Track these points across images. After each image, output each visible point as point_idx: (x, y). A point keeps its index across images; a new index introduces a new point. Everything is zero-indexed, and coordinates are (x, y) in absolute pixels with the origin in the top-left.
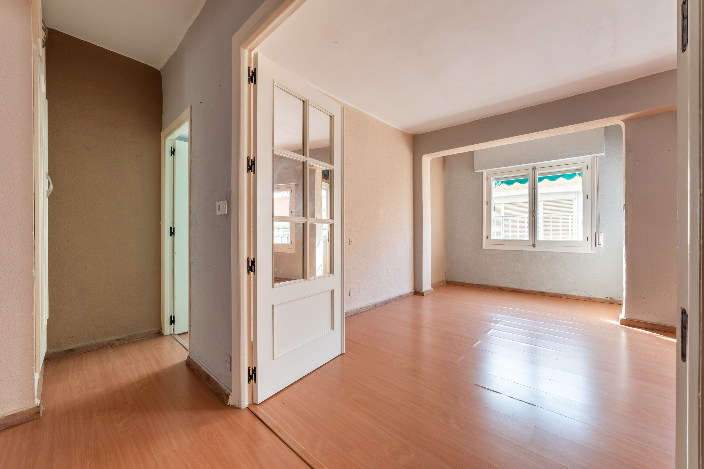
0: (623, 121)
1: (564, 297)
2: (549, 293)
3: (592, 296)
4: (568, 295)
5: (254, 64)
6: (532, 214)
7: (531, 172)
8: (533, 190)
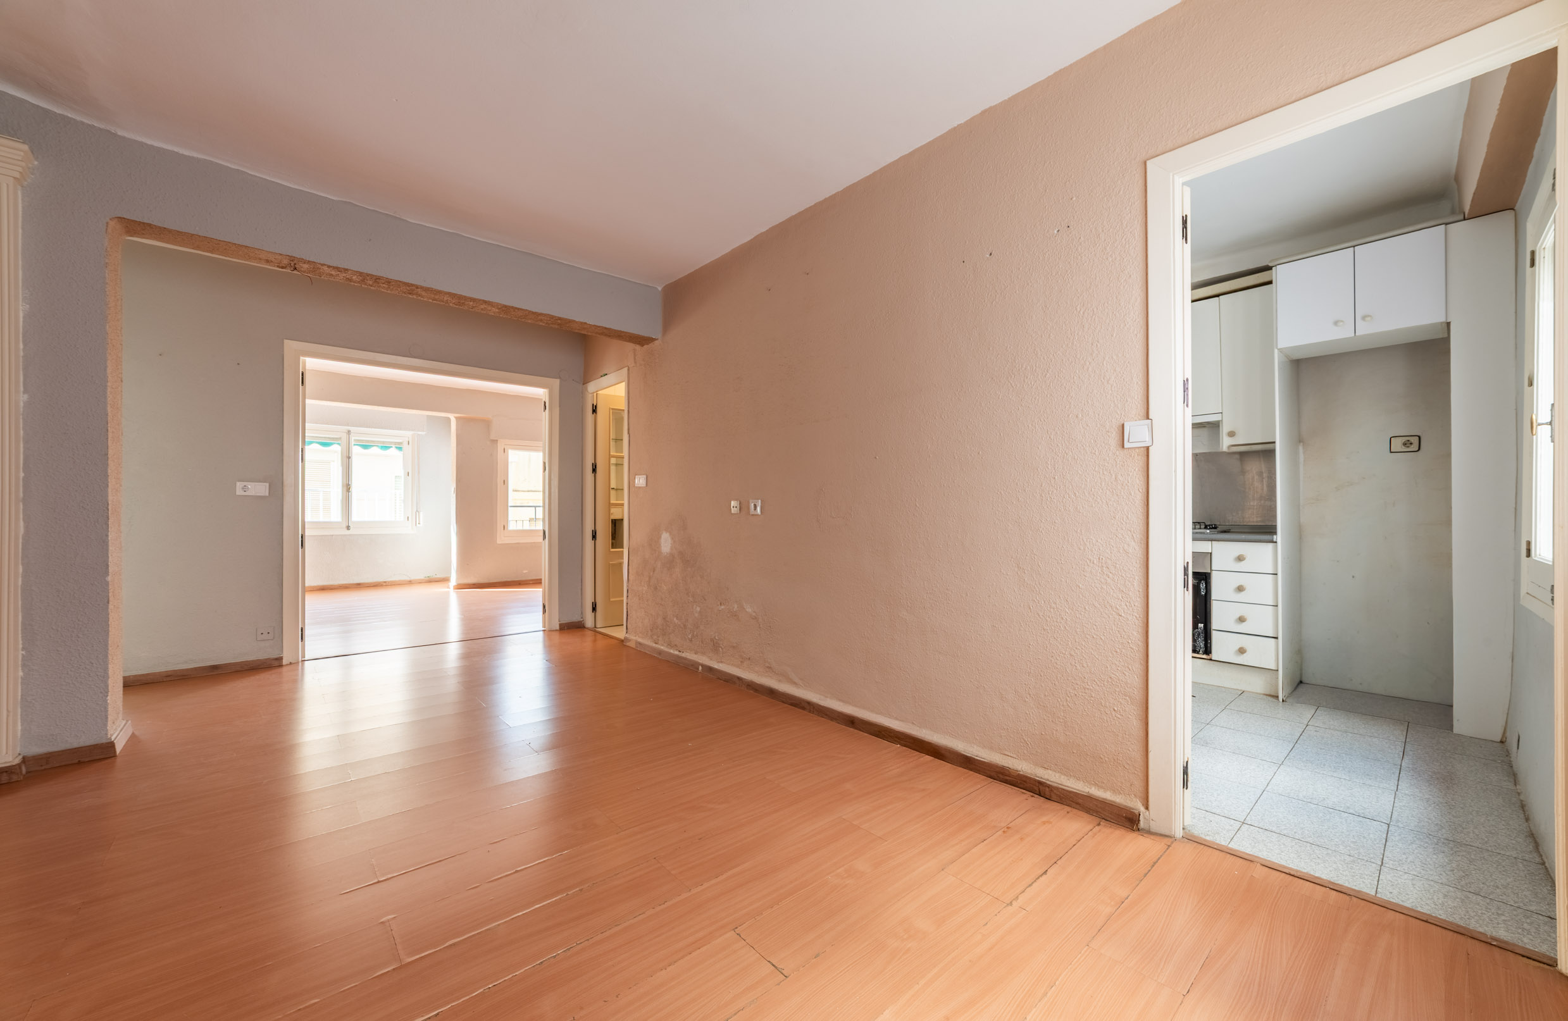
0: (455, 417)
1: (385, 584)
2: (368, 583)
3: (413, 578)
4: (389, 582)
5: (302, 368)
6: (345, 489)
7: (344, 436)
8: (347, 458)
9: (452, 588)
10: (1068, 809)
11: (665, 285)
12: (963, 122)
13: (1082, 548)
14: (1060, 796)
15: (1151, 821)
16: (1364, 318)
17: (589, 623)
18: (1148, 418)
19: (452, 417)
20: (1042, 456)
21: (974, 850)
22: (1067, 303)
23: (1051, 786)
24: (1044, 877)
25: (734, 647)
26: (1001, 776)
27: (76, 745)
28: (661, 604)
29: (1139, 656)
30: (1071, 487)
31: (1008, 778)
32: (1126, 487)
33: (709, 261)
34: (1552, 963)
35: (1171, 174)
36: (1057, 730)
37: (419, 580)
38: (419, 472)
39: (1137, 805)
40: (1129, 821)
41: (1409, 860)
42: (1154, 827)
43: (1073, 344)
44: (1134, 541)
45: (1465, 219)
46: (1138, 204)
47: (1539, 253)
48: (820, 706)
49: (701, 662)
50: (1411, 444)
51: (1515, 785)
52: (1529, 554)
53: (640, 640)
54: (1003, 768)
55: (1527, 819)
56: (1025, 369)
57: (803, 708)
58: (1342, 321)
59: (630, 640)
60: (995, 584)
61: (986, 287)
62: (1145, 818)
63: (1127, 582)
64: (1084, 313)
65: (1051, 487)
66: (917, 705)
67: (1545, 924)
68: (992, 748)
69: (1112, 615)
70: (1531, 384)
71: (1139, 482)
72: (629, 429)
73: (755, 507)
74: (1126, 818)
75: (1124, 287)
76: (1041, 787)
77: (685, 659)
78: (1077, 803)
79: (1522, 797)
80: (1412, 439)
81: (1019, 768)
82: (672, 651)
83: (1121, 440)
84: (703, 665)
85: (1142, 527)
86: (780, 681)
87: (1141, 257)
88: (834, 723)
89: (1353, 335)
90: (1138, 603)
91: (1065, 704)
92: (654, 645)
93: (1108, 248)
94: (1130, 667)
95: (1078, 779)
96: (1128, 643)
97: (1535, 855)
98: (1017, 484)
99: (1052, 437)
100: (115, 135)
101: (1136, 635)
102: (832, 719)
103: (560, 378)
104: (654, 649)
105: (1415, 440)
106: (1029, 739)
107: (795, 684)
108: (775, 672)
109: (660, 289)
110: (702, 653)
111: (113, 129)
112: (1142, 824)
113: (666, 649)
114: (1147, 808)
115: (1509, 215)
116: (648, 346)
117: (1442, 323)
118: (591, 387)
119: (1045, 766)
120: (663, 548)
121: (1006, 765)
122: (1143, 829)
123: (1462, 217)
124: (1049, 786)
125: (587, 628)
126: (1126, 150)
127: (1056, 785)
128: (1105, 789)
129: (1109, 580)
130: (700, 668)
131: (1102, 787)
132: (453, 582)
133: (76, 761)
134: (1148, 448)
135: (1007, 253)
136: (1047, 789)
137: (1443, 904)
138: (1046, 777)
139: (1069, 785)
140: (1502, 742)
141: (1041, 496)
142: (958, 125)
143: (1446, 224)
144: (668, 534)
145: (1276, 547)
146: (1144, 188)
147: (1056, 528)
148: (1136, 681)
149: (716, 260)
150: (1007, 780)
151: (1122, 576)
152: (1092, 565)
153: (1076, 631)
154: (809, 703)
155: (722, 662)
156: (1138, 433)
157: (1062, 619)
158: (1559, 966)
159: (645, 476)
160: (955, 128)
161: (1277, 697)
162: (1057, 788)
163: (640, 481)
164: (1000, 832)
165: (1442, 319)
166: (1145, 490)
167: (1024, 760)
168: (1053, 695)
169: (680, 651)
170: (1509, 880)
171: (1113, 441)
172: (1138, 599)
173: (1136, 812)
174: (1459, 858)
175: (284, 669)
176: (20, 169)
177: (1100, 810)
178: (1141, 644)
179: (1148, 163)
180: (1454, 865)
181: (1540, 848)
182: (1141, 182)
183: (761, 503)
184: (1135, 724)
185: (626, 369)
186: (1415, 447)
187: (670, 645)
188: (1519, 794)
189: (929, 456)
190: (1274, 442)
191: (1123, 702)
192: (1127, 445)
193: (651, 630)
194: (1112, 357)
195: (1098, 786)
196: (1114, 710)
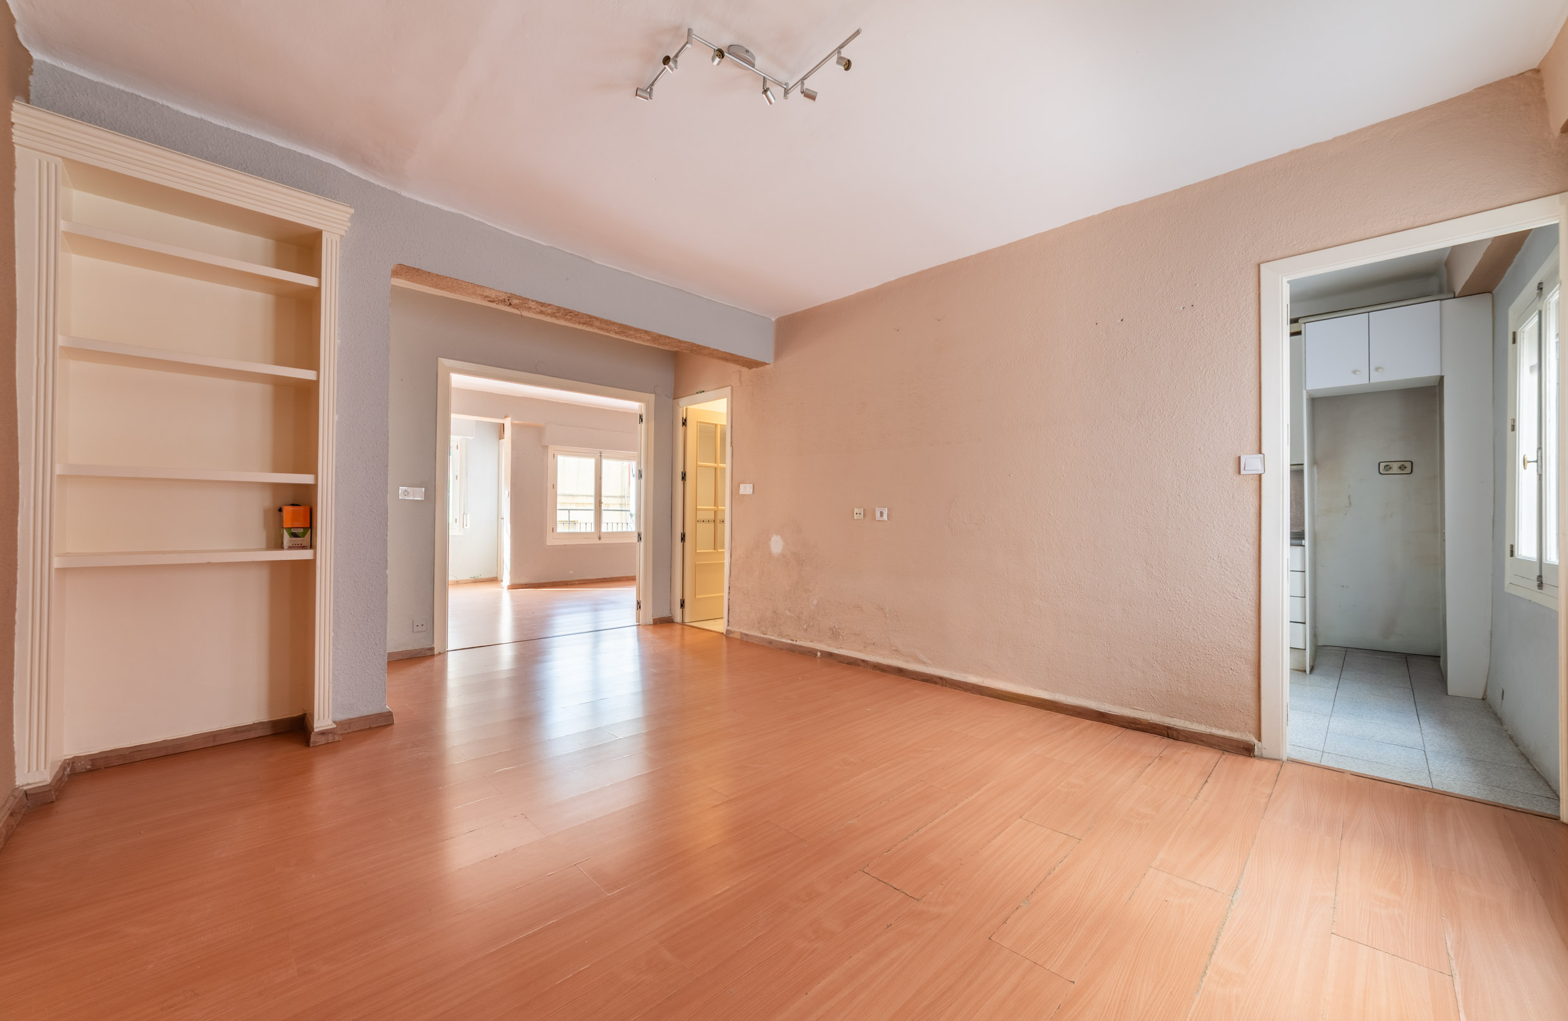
0: (511, 423)
9: (506, 588)
10: (1194, 746)
11: (778, 317)
12: (1096, 214)
13: (1204, 548)
14: (1186, 737)
15: (1263, 750)
16: (1377, 369)
17: (678, 619)
18: (1260, 452)
19: (508, 422)
20: (1168, 479)
21: (1147, 770)
22: (1191, 363)
23: (1178, 729)
24: (1207, 784)
25: (856, 634)
26: (1133, 725)
27: (366, 714)
28: (770, 599)
29: (1253, 628)
30: (1194, 503)
31: (1140, 726)
32: (1242, 503)
33: (830, 301)
34: (1557, 819)
35: (1280, 276)
36: (1181, 687)
37: (465, 580)
38: (467, 476)
39: (1252, 739)
40: (1247, 750)
41: (1447, 770)
42: (1265, 754)
43: (1196, 394)
44: (1249, 543)
45: (1454, 297)
46: (1253, 296)
47: (1520, 335)
48: (953, 680)
49: (819, 649)
50: (1405, 467)
51: (1502, 725)
52: (1512, 554)
53: (745, 632)
54: (1135, 719)
55: (1517, 746)
56: (1154, 411)
57: (936, 683)
58: (1359, 371)
59: (734, 632)
60: (1125, 576)
61: (1118, 345)
62: (1258, 748)
63: (1243, 574)
64: (1206, 372)
65: (1176, 503)
66: (1050, 674)
67: (1546, 801)
68: (1122, 705)
69: (1230, 598)
70: (1513, 428)
71: (1253, 500)
72: (732, 442)
73: (882, 514)
74: (1243, 748)
75: (1240, 355)
76: (1169, 731)
77: (801, 646)
78: (1202, 741)
79: (1509, 733)
80: (1407, 464)
81: (1148, 718)
82: (784, 640)
83: (1238, 468)
84: (821, 651)
85: (1255, 533)
86: (907, 661)
87: (1255, 334)
88: (968, 694)
89: (1368, 382)
90: (1252, 589)
91: (1188, 666)
92: (762, 636)
93: (1227, 325)
94: (1245, 637)
95: (1200, 723)
96: (1243, 618)
97: (1528, 765)
98: (1146, 499)
99: (1177, 464)
100: (400, 195)
101: (1250, 613)
102: (966, 690)
103: (655, 393)
104: (764, 639)
105: (1408, 465)
106: (1157, 696)
107: (924, 663)
108: (902, 654)
109: (773, 320)
110: (819, 641)
111: (398, 190)
112: (1256, 752)
113: (777, 639)
114: (1260, 740)
115: (1488, 296)
116: (757, 369)
117: (1437, 376)
118: (683, 402)
119: (1171, 715)
120: (772, 550)
121: (1137, 716)
122: (1257, 756)
123: (1453, 296)
124: (1176, 730)
125: (677, 623)
126: (1243, 254)
127: (1182, 728)
128: (1224, 729)
129: (1227, 572)
130: (819, 654)
131: (1221, 728)
132: (506, 580)
133: (367, 727)
134: (1260, 475)
135: (1138, 321)
136: (1175, 732)
137: (1478, 793)
138: (1173, 723)
139: (1193, 728)
140: (1483, 699)
141: (1168, 508)
142: (1092, 216)
143: (1441, 300)
144: (779, 537)
145: (1304, 549)
146: (1258, 283)
147: (1181, 533)
148: (1250, 647)
149: (838, 300)
150: (1138, 728)
151: (1238, 569)
152: (1212, 561)
153: (1198, 611)
154: (941, 678)
155: (841, 648)
156: (1252, 464)
157: (1186, 602)
158: (1562, 819)
159: (752, 485)
160: (1089, 218)
161: (1305, 671)
162: (1183, 731)
163: (746, 489)
164: (1157, 760)
165: (1438, 373)
166: (1257, 506)
167: (1152, 712)
168: (1178, 660)
169: (792, 640)
170: (1516, 779)
171: (1231, 468)
172: (1252, 586)
173: (1252, 743)
174: (1480, 768)
175: (436, 659)
176: (346, 228)
177: (1220, 744)
178: (1255, 620)
179: (1262, 266)
180: (1478, 772)
181: (1531, 761)
182: (1255, 279)
183: (888, 511)
184: (1249, 680)
185: (730, 387)
186: (1408, 470)
187: (781, 635)
188: (1506, 731)
189: (1063, 476)
190: (1303, 464)
191: (1238, 663)
192: (1243, 472)
193: (759, 623)
194: (1230, 407)
195: (1218, 727)
196: (1232, 669)
